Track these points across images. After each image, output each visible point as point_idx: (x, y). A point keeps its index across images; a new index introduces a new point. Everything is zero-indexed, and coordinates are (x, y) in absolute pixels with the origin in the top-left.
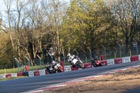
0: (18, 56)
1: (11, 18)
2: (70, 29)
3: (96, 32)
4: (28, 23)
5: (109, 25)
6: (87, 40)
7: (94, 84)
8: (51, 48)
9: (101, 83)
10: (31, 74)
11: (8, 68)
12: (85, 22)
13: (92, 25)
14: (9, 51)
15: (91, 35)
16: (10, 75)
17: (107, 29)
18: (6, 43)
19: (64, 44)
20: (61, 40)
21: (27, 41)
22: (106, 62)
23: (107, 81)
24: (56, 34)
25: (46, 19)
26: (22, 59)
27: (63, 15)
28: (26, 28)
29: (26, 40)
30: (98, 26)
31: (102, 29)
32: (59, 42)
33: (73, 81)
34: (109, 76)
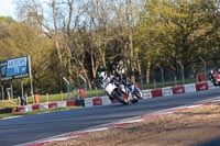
0: (69, 75)
1: (57, 15)
2: (151, 33)
3: (191, 37)
4: (85, 23)
5: (211, 27)
6: (176, 49)
7: (188, 118)
8: (121, 62)
9: (198, 117)
10: (89, 103)
11: (53, 92)
12: (175, 20)
13: (185, 26)
14: (54, 66)
15: (184, 41)
16: (55, 104)
17: (208, 33)
18: (49, 54)
19: (141, 55)
20: (137, 50)
21: (82, 51)
22: (206, 85)
23: (208, 113)
24: (128, 40)
25: (112, 16)
26: (75, 79)
27: (140, 10)
28: (81, 31)
29: (81, 49)
30: (194, 27)
31: (201, 32)
32: (132, 52)
33: (154, 114)
34: (212, 106)
